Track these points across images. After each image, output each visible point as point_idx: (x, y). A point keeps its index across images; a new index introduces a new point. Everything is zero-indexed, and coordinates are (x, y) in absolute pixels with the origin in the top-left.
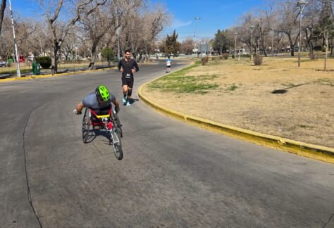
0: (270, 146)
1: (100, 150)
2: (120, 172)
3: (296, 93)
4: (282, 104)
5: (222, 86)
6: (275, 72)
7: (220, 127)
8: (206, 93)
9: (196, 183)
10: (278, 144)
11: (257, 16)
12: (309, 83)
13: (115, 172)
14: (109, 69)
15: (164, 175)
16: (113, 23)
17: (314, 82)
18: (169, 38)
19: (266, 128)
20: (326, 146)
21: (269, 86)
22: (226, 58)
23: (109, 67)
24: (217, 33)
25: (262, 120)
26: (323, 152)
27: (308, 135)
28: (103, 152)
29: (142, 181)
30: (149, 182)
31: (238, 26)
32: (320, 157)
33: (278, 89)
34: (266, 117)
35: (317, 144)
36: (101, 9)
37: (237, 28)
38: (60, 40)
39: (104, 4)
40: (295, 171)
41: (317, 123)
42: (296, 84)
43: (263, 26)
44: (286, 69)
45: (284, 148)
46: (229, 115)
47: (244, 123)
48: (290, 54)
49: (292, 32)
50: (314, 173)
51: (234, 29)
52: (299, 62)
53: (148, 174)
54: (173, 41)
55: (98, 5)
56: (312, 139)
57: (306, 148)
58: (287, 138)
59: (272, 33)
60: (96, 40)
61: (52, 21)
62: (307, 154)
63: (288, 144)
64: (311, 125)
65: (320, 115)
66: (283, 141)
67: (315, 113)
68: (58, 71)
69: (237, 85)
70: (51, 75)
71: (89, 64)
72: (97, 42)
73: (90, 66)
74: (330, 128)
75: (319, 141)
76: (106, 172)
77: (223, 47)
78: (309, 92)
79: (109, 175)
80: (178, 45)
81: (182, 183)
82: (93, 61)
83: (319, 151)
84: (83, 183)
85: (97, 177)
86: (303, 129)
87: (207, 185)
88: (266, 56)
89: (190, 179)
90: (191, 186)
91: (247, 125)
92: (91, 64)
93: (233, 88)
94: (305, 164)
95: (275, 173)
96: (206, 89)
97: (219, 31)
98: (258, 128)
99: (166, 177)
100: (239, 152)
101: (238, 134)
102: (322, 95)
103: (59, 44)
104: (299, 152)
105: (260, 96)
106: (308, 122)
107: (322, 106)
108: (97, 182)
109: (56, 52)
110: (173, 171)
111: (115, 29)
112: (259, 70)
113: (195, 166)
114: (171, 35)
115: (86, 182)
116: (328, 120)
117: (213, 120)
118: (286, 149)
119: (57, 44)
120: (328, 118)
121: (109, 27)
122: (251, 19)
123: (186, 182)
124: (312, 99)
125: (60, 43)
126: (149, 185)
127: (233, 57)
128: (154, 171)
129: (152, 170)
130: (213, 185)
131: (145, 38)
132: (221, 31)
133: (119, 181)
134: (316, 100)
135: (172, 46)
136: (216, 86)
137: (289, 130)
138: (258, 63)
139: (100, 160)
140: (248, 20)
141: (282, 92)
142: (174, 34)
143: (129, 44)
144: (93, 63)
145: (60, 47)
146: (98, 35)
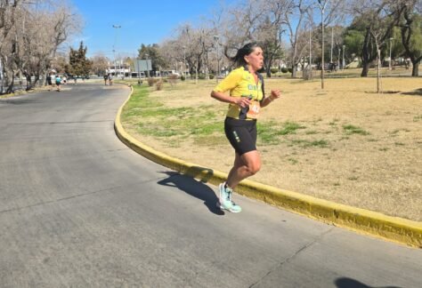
18: (73, 52)
24: (140, 48)
31: (173, 39)
37: (172, 42)
51: (169, 43)
54: (80, 57)
80: (89, 63)
97: (143, 46)
114: (77, 48)
122: (190, 31)
131: (41, 50)
132: (146, 46)
140: (186, 31)
142: (81, 47)
143: (18, 58)
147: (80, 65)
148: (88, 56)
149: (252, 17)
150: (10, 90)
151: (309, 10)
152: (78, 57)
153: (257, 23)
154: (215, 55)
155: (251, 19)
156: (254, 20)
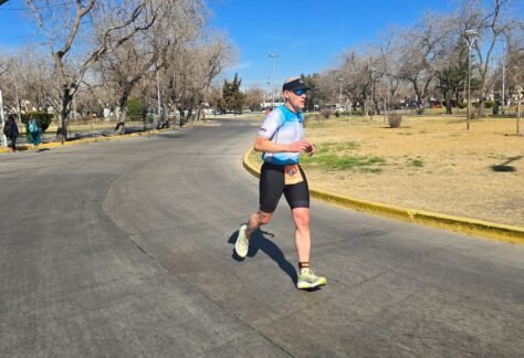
5: (392, 160)
14: (147, 133)
18: (227, 85)
22: (327, 116)
23: (145, 130)
31: (335, 69)
36: (140, 34)
37: (334, 72)
38: (73, 85)
39: (146, 28)
49: (419, 78)
51: (330, 73)
54: (234, 90)
55: (137, 30)
59: (385, 79)
60: (126, 87)
61: (61, 54)
68: (68, 136)
70: (59, 144)
71: (115, 126)
72: (130, 89)
73: (117, 128)
80: (242, 97)
82: (122, 121)
92: (119, 124)
97: (303, 76)
103: (71, 93)
109: (65, 105)
112: (408, 134)
114: (231, 81)
119: (67, 91)
121: (149, 66)
122: (355, 59)
125: (73, 90)
127: (337, 115)
131: (196, 85)
132: (306, 76)
135: (232, 99)
138: (394, 124)
140: (351, 60)
142: (236, 79)
143: (174, 92)
144: (123, 124)
145: (71, 98)
146: (130, 79)
148: (242, 89)
149: (431, 40)
150: (166, 125)
151: (506, 30)
152: (232, 90)
153: (438, 48)
154: (384, 86)
155: (430, 42)
156: (434, 43)
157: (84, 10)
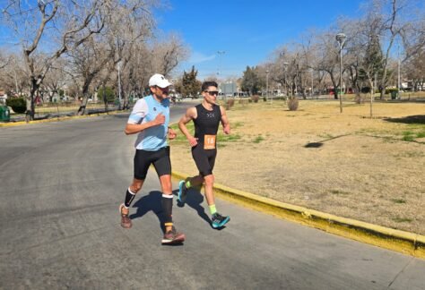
0: (293, 220)
1: (63, 230)
2: (82, 264)
3: (333, 147)
4: (315, 161)
5: (246, 138)
6: (312, 119)
7: (232, 194)
8: (223, 146)
9: (186, 279)
10: (302, 217)
11: (293, 50)
12: (350, 134)
13: (75, 264)
14: (106, 114)
15: (144, 267)
16: (112, 55)
17: (357, 133)
18: (186, 75)
19: (289, 195)
20: (361, 220)
21: (302, 137)
23: (107, 111)
24: (245, 70)
25: (287, 184)
26: (357, 228)
27: (340, 205)
28: (66, 234)
29: (111, 278)
30: (121, 280)
31: (270, 62)
32: (352, 235)
33: (312, 141)
34: (292, 180)
35: (349, 217)
36: (95, 38)
37: (270, 65)
38: (40, 77)
39: (99, 32)
40: (321, 255)
41: (354, 188)
42: (335, 135)
43: (301, 63)
44: (326, 115)
45: (310, 222)
46: (246, 178)
47: (263, 188)
48: (333, 96)
49: (335, 69)
50: (343, 258)
52: (341, 107)
53: (121, 266)
54: (191, 79)
55: (92, 33)
56: (344, 210)
57: (336, 223)
58: (314, 209)
59: (311, 70)
60: (89, 78)
61: (28, 53)
62: (336, 230)
63: (314, 218)
64: (345, 190)
65: (359, 176)
66: (308, 212)
67: (353, 173)
69: (264, 136)
70: (24, 123)
71: (78, 108)
72: (91, 79)
73: (80, 110)
74: (368, 194)
75: (352, 212)
76: (63, 265)
77: (253, 87)
78: (349, 146)
79: (65, 270)
80: (197, 84)
81: (166, 279)
82: (84, 104)
83: (351, 227)
84: (24, 283)
85: (47, 274)
86: (335, 196)
87: (200, 281)
88: (305, 99)
89: (179, 273)
90: (177, 285)
91: (267, 191)
92: (81, 108)
93: (258, 140)
94: (333, 245)
95: (294, 260)
96: (224, 141)
97: (248, 68)
98: (279, 195)
99: (147, 270)
100: (253, 228)
101: (254, 204)
102: (364, 150)
103: (38, 83)
104: (328, 228)
105: (289, 150)
106: (343, 187)
107: (362, 165)
108: (45, 282)
109: (32, 93)
110: (158, 261)
111: (115, 63)
112: (294, 116)
113: (189, 252)
114: (189, 72)
115: (28, 282)
116: (367, 184)
117: (225, 185)
118: (313, 224)
119: (34, 82)
120: (367, 181)
121: (106, 61)
122: (286, 55)
123: (172, 276)
124: (351, 155)
125: (40, 80)
126: (119, 283)
127: (265, 100)
128: (132, 261)
129: (129, 259)
130: (209, 281)
132: (251, 67)
133: (77, 279)
134: (355, 157)
136: (238, 137)
137: (318, 198)
138: (293, 108)
139: (59, 246)
140: (282, 56)
141: (317, 145)
142: (193, 71)
144: (84, 107)
145: (38, 86)
146: (91, 71)
147: (190, 86)
151: (401, 31)
153: (349, 45)
157: (47, 18)
